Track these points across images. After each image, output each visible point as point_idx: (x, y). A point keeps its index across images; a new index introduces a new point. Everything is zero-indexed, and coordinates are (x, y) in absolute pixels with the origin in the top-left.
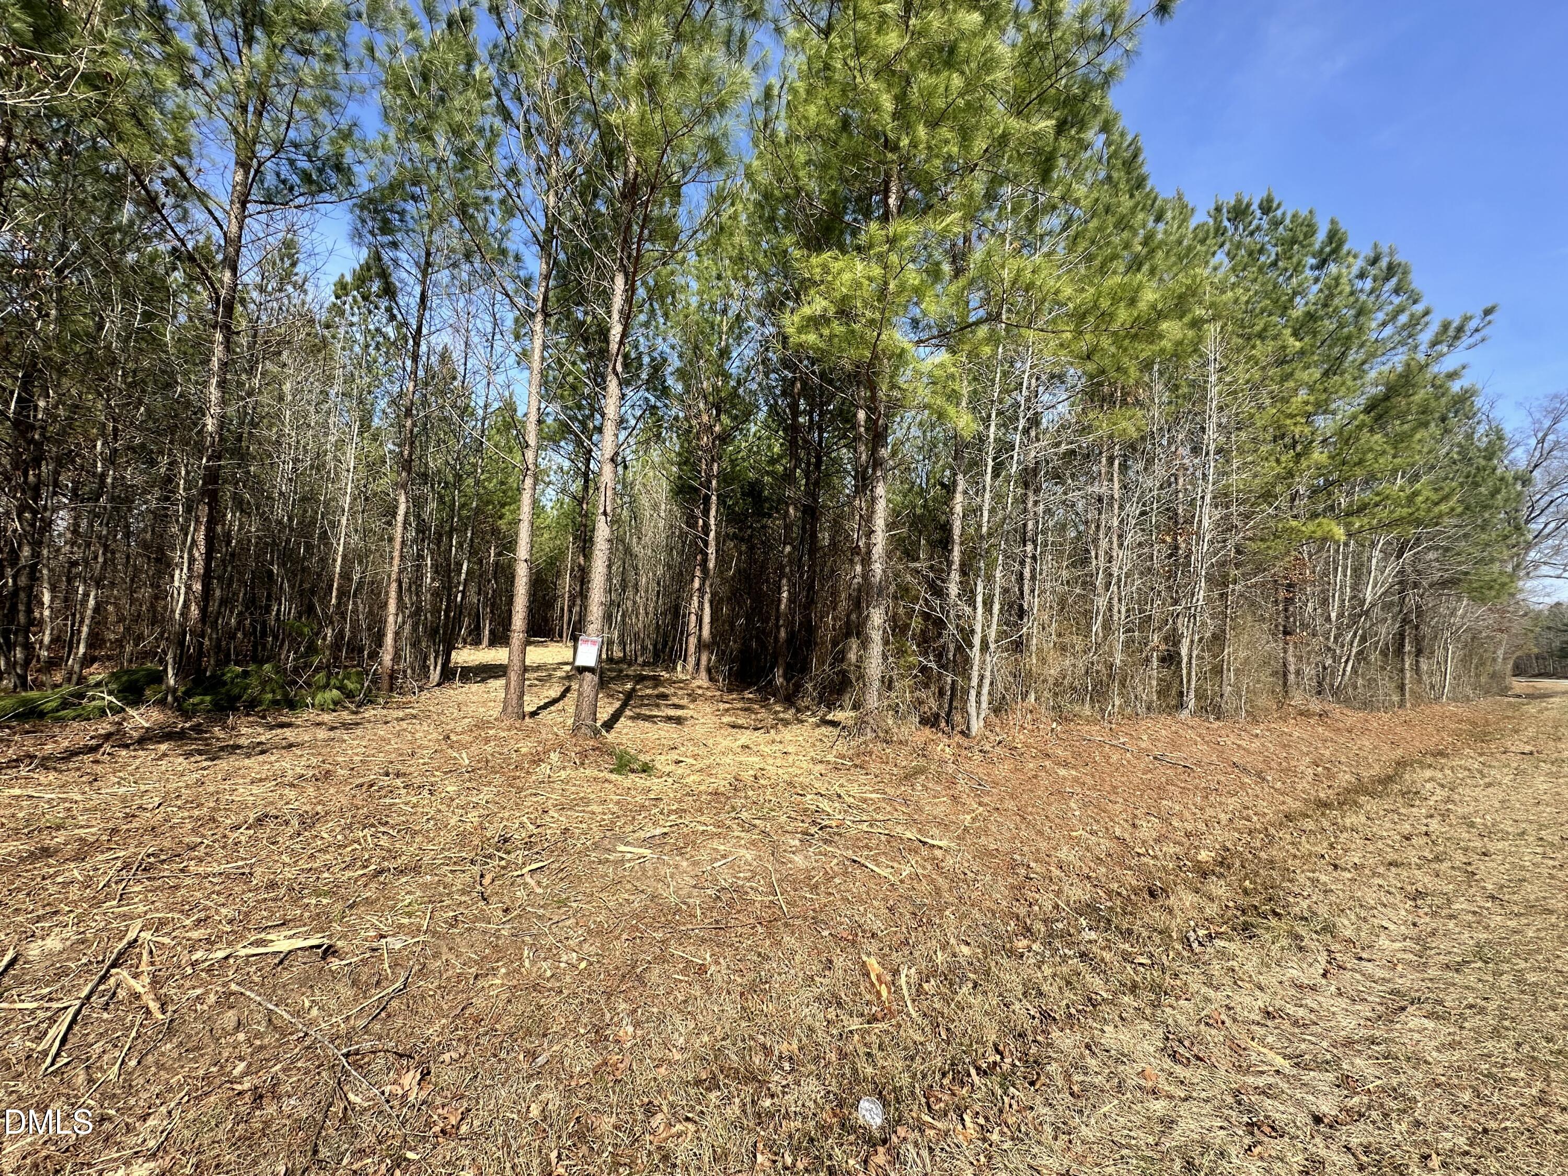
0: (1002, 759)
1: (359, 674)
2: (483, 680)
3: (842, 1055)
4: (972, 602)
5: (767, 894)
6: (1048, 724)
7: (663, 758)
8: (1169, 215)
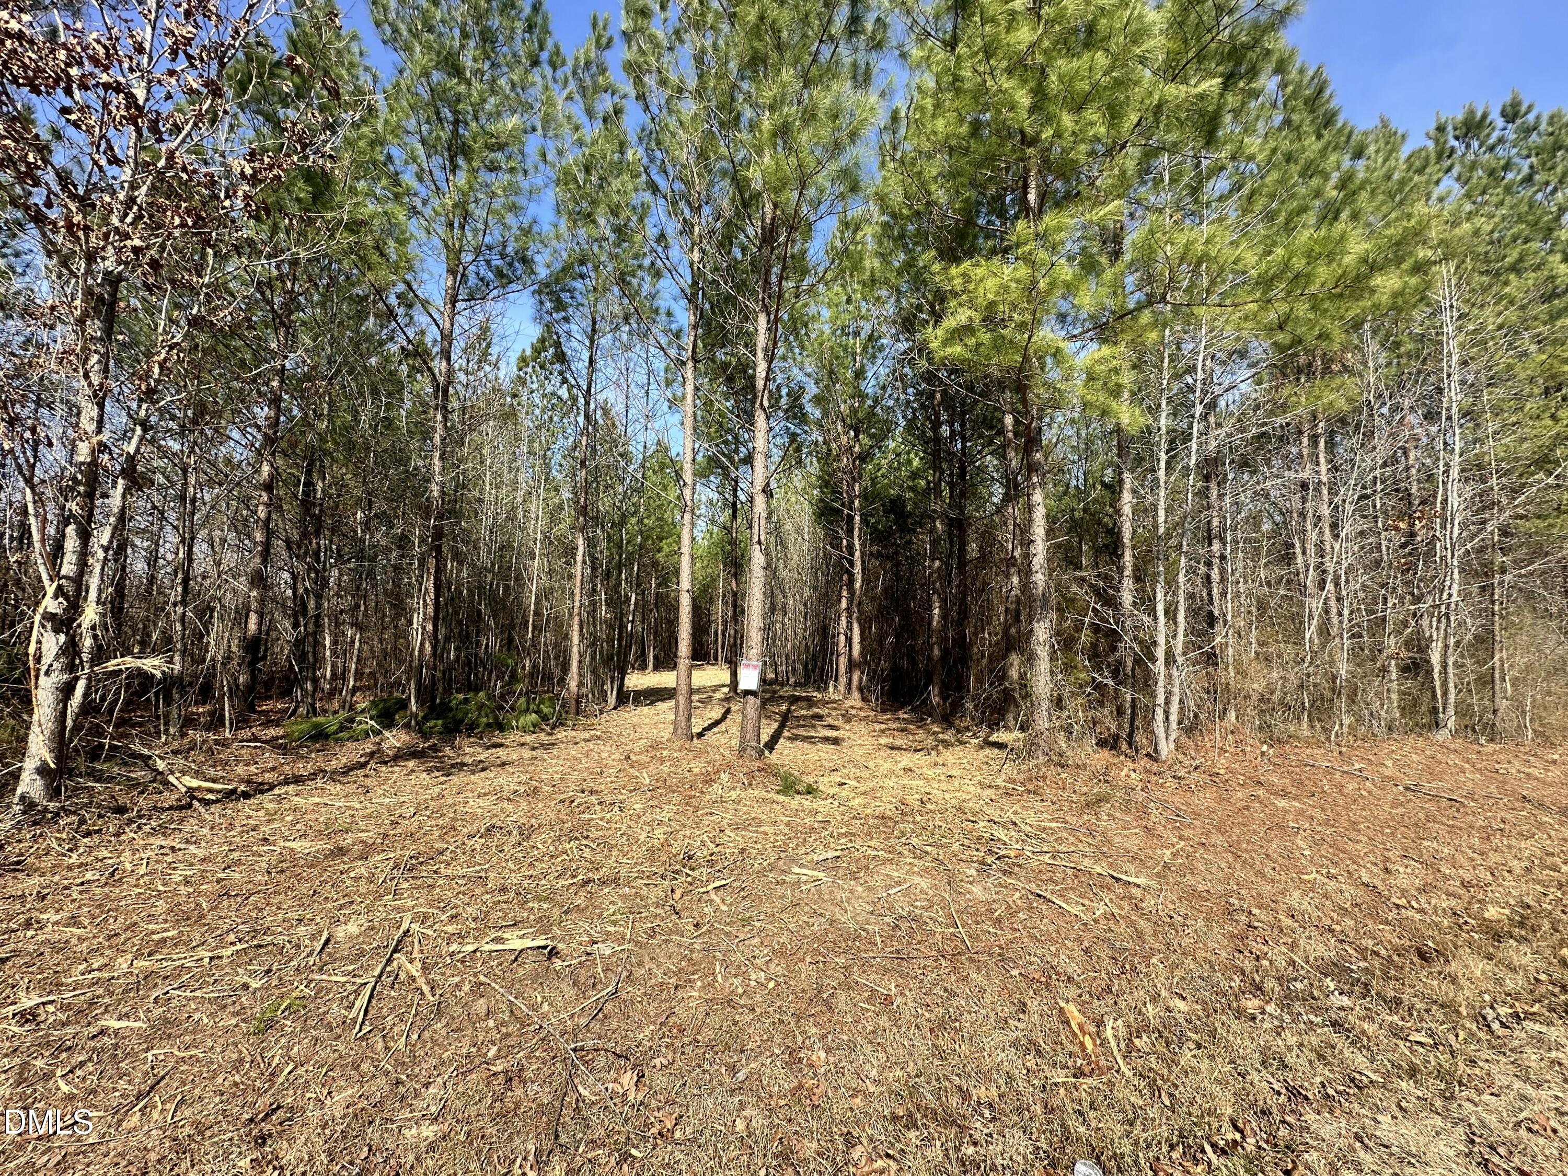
0: (1201, 787)
1: (550, 699)
2: (652, 703)
3: (1048, 1109)
4: (1152, 612)
5: (948, 926)
6: (1255, 746)
7: (826, 779)
8: (1372, 149)
